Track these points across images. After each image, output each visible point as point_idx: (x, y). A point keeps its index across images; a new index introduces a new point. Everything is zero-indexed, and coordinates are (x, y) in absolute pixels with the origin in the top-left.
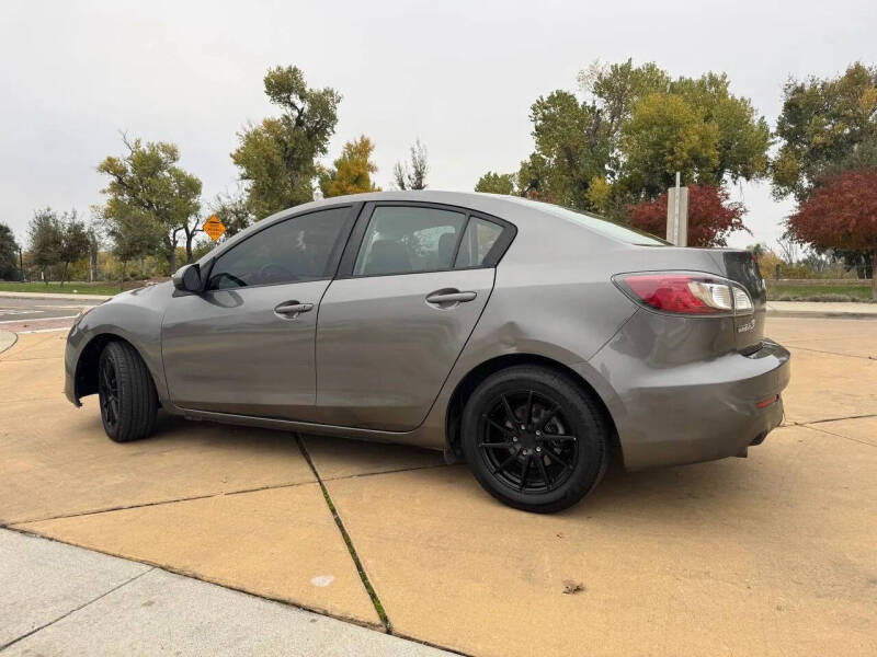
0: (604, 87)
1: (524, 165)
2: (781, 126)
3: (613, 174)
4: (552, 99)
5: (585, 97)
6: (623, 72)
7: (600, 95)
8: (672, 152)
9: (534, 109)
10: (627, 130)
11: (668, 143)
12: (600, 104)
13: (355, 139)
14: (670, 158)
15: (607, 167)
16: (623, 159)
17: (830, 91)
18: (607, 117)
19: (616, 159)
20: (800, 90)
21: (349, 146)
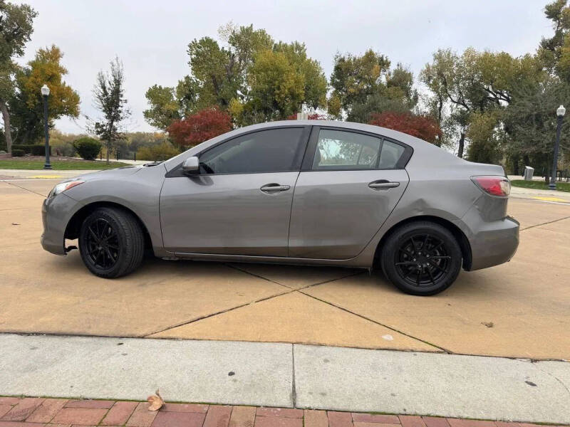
0: (235, 40)
1: (181, 83)
2: (332, 79)
3: (243, 98)
4: (202, 42)
5: (224, 44)
6: (247, 32)
7: (234, 45)
8: (279, 88)
9: (190, 47)
10: (250, 70)
11: (277, 82)
12: (233, 51)
13: (47, 47)
14: (278, 92)
15: (239, 92)
16: (249, 89)
17: (358, 63)
18: (237, 59)
19: (245, 88)
20: (342, 60)
21: (41, 52)
